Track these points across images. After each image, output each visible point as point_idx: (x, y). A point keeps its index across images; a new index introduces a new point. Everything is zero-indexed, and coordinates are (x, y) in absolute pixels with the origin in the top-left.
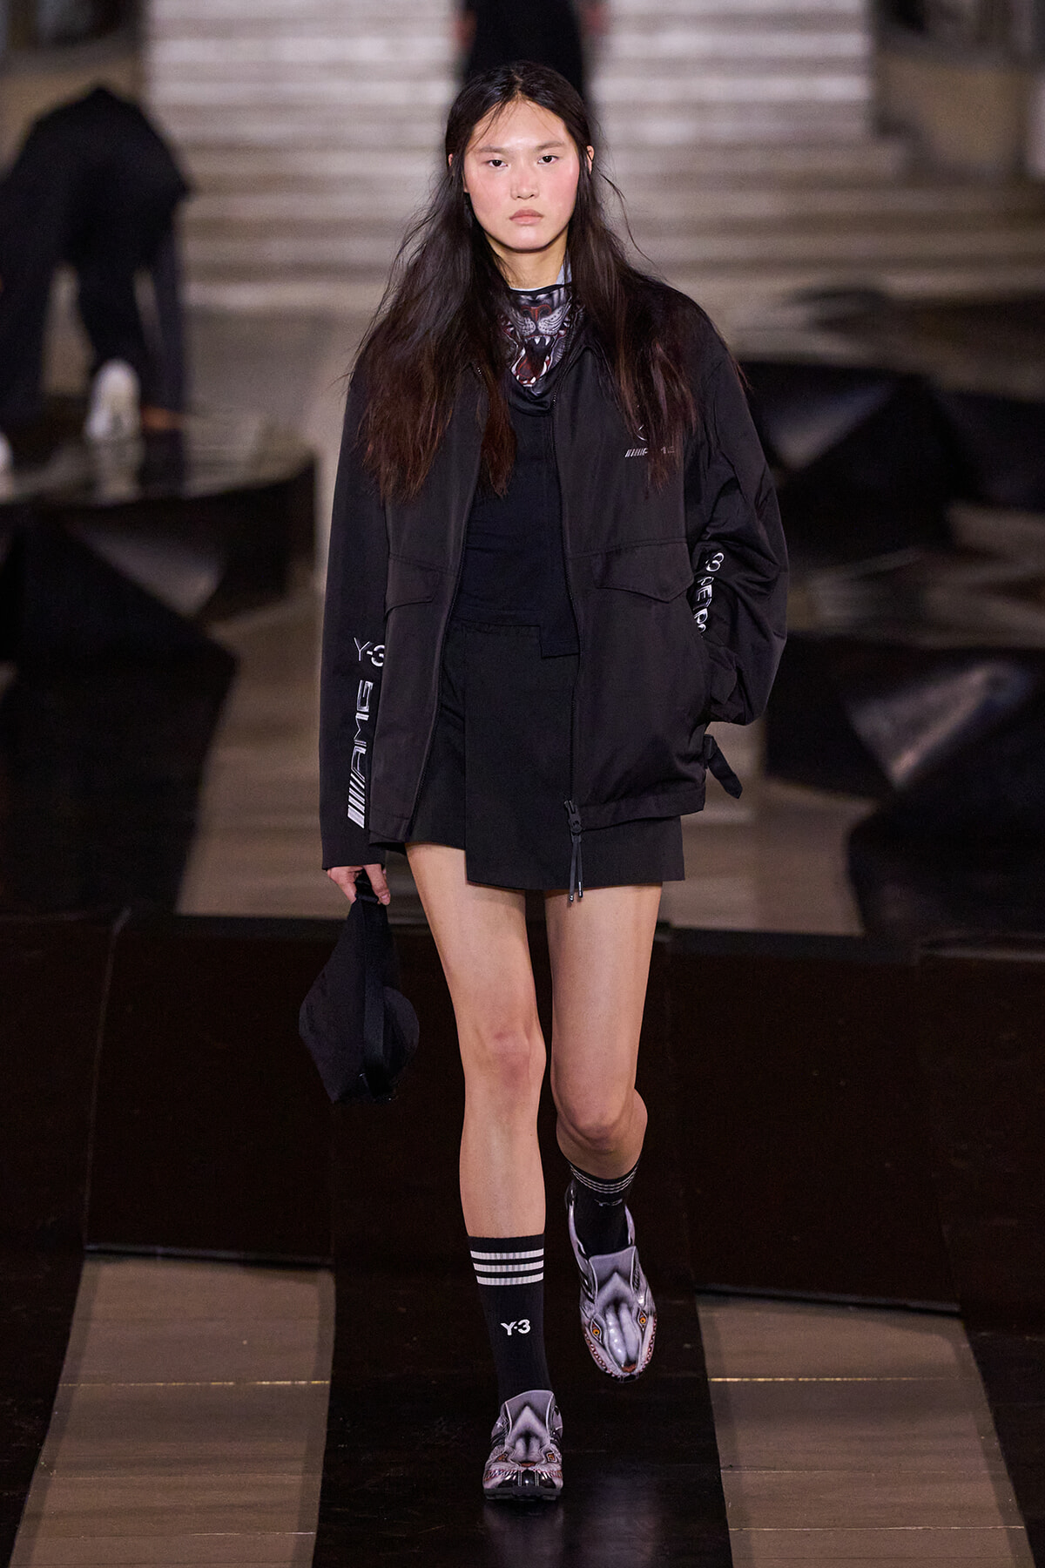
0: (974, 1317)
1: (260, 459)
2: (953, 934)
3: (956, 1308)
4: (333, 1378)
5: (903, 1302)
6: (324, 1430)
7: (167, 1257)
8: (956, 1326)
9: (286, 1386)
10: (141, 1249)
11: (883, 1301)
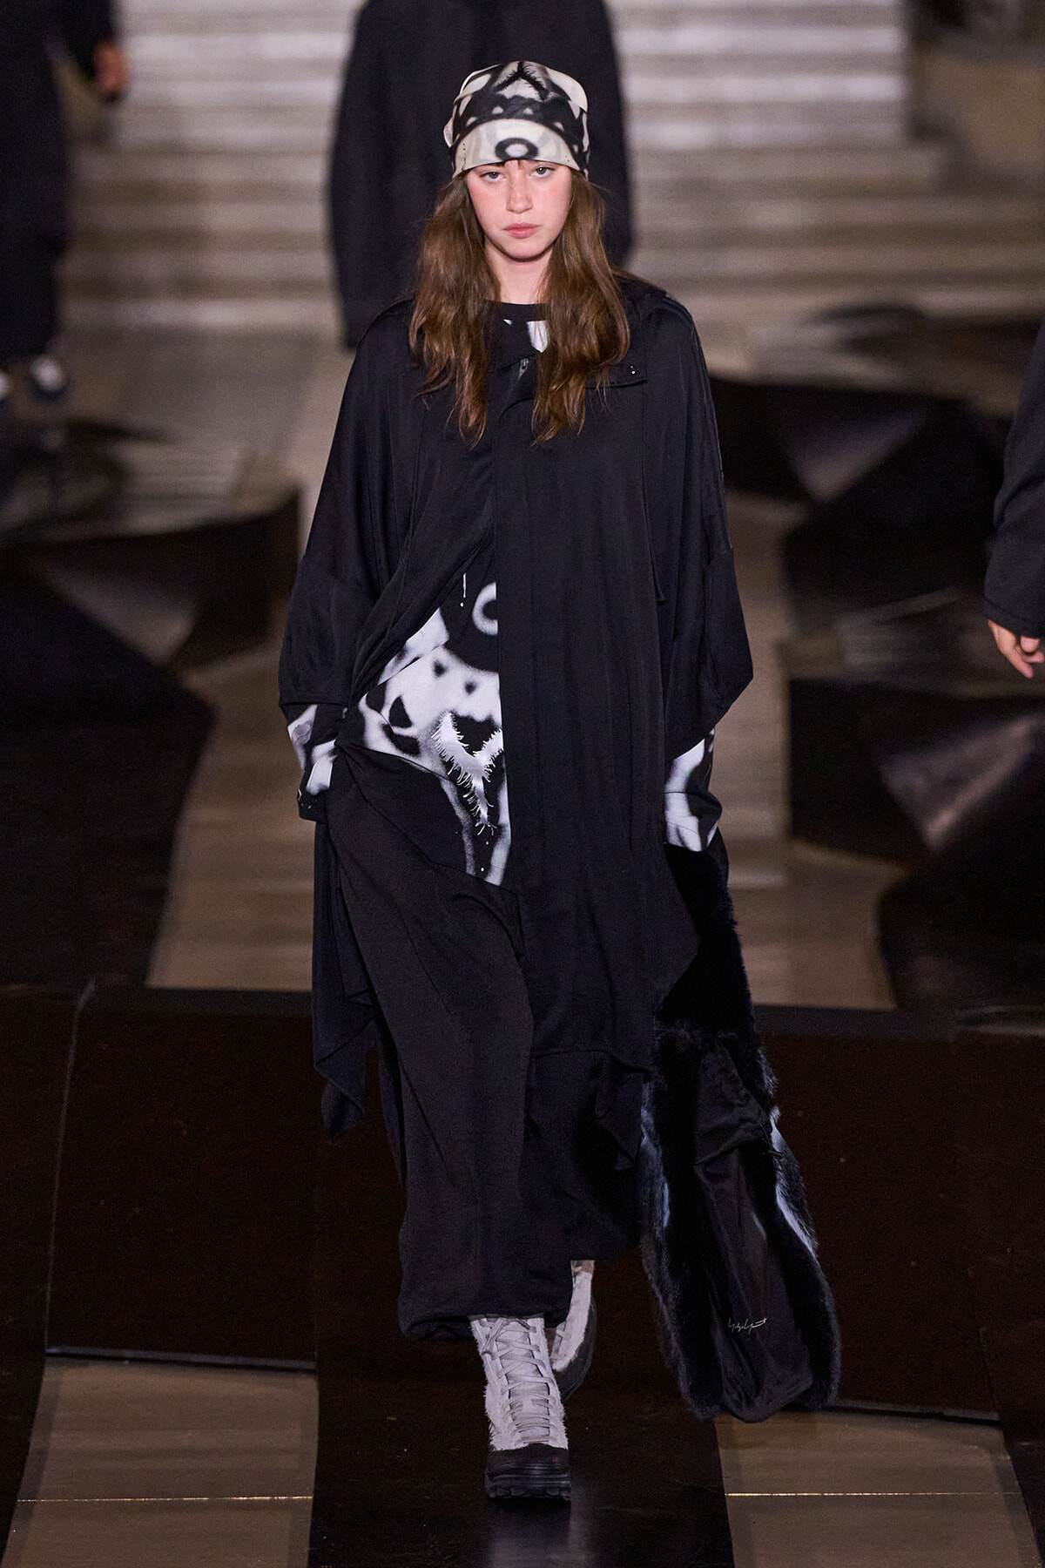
0: (1013, 1427)
1: (239, 490)
2: (993, 1009)
3: (995, 1417)
4: (316, 1493)
5: (937, 1410)
6: (306, 1550)
7: (133, 1360)
8: (996, 1436)
9: (266, 1501)
10: (108, 1352)
11: (917, 1410)
